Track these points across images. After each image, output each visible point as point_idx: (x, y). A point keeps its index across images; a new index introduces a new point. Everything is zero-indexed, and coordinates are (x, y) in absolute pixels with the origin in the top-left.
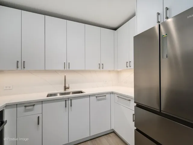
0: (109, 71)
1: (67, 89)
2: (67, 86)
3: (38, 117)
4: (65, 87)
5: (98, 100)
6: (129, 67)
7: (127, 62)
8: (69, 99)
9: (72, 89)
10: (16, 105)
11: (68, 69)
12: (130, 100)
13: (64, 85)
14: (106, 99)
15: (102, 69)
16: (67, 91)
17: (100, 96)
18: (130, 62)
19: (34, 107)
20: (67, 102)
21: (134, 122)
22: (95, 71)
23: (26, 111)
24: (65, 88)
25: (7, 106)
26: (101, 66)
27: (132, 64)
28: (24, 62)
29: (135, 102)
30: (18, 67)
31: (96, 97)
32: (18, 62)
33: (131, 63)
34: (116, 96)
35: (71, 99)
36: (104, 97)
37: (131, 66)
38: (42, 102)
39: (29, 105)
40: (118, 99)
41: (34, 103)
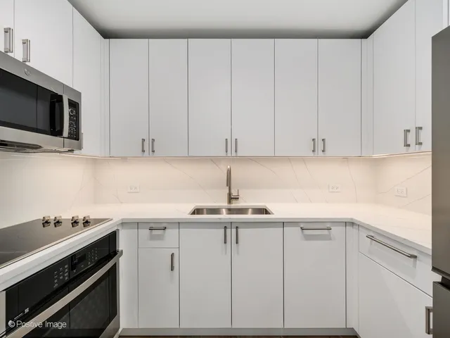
0: (346, 159)
1: (234, 201)
2: (234, 193)
3: (172, 255)
4: (230, 194)
5: (308, 238)
6: (413, 148)
7: (409, 131)
8: (234, 225)
9: (245, 202)
10: (137, 224)
11: (234, 154)
12: (415, 257)
13: (228, 191)
14: (330, 239)
15: (321, 153)
16: (235, 205)
17: (312, 229)
18: (421, 128)
19: (164, 233)
20: (228, 231)
21: (432, 335)
22: (302, 159)
23: (152, 238)
24: (231, 198)
25: (124, 224)
26: (319, 147)
27: (427, 136)
28: (153, 140)
29: (434, 269)
30: (143, 151)
31: (302, 229)
32: (144, 140)
33: (422, 133)
34: (364, 234)
35: (237, 226)
36: (326, 232)
37: (421, 144)
38: (179, 224)
39: (157, 227)
40: (371, 244)
41: (164, 225)
